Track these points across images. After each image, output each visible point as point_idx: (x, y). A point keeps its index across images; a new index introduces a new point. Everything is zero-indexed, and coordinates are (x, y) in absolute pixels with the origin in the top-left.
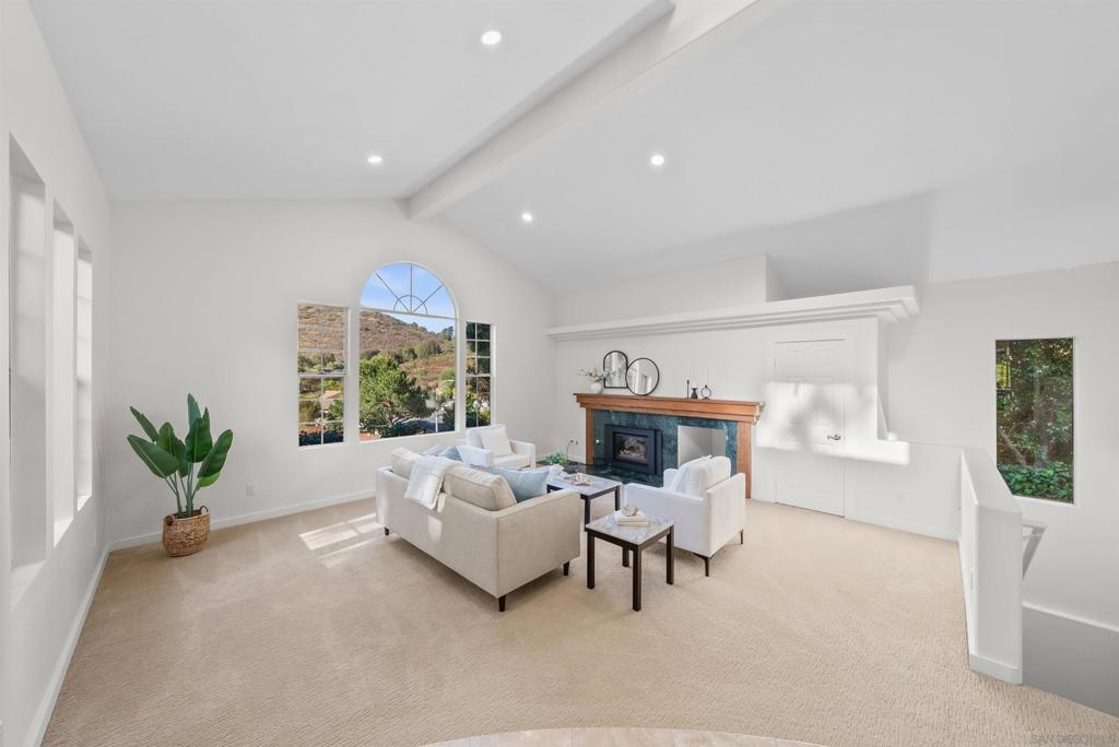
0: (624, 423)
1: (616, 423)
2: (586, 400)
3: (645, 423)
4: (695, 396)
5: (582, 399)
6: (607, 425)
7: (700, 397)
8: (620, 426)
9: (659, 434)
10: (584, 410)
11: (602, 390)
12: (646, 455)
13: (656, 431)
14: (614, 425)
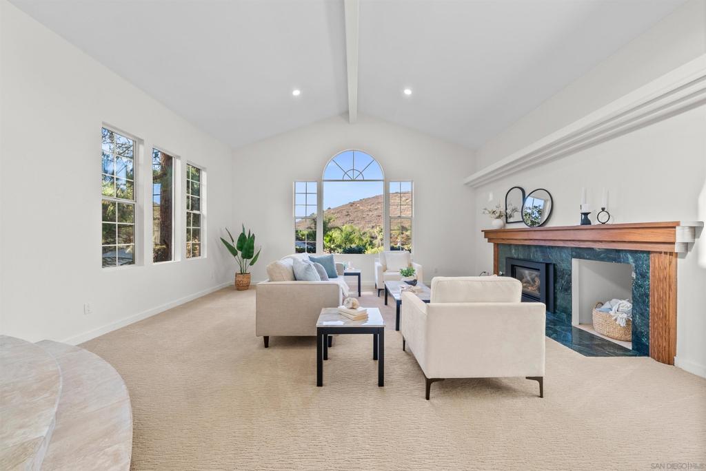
0: (521, 257)
1: (515, 256)
2: (491, 236)
3: (539, 257)
4: (586, 221)
5: (487, 234)
6: (507, 258)
7: (595, 222)
8: (518, 259)
9: (551, 269)
10: (492, 244)
11: (504, 226)
12: (539, 289)
13: (547, 265)
14: (513, 259)
